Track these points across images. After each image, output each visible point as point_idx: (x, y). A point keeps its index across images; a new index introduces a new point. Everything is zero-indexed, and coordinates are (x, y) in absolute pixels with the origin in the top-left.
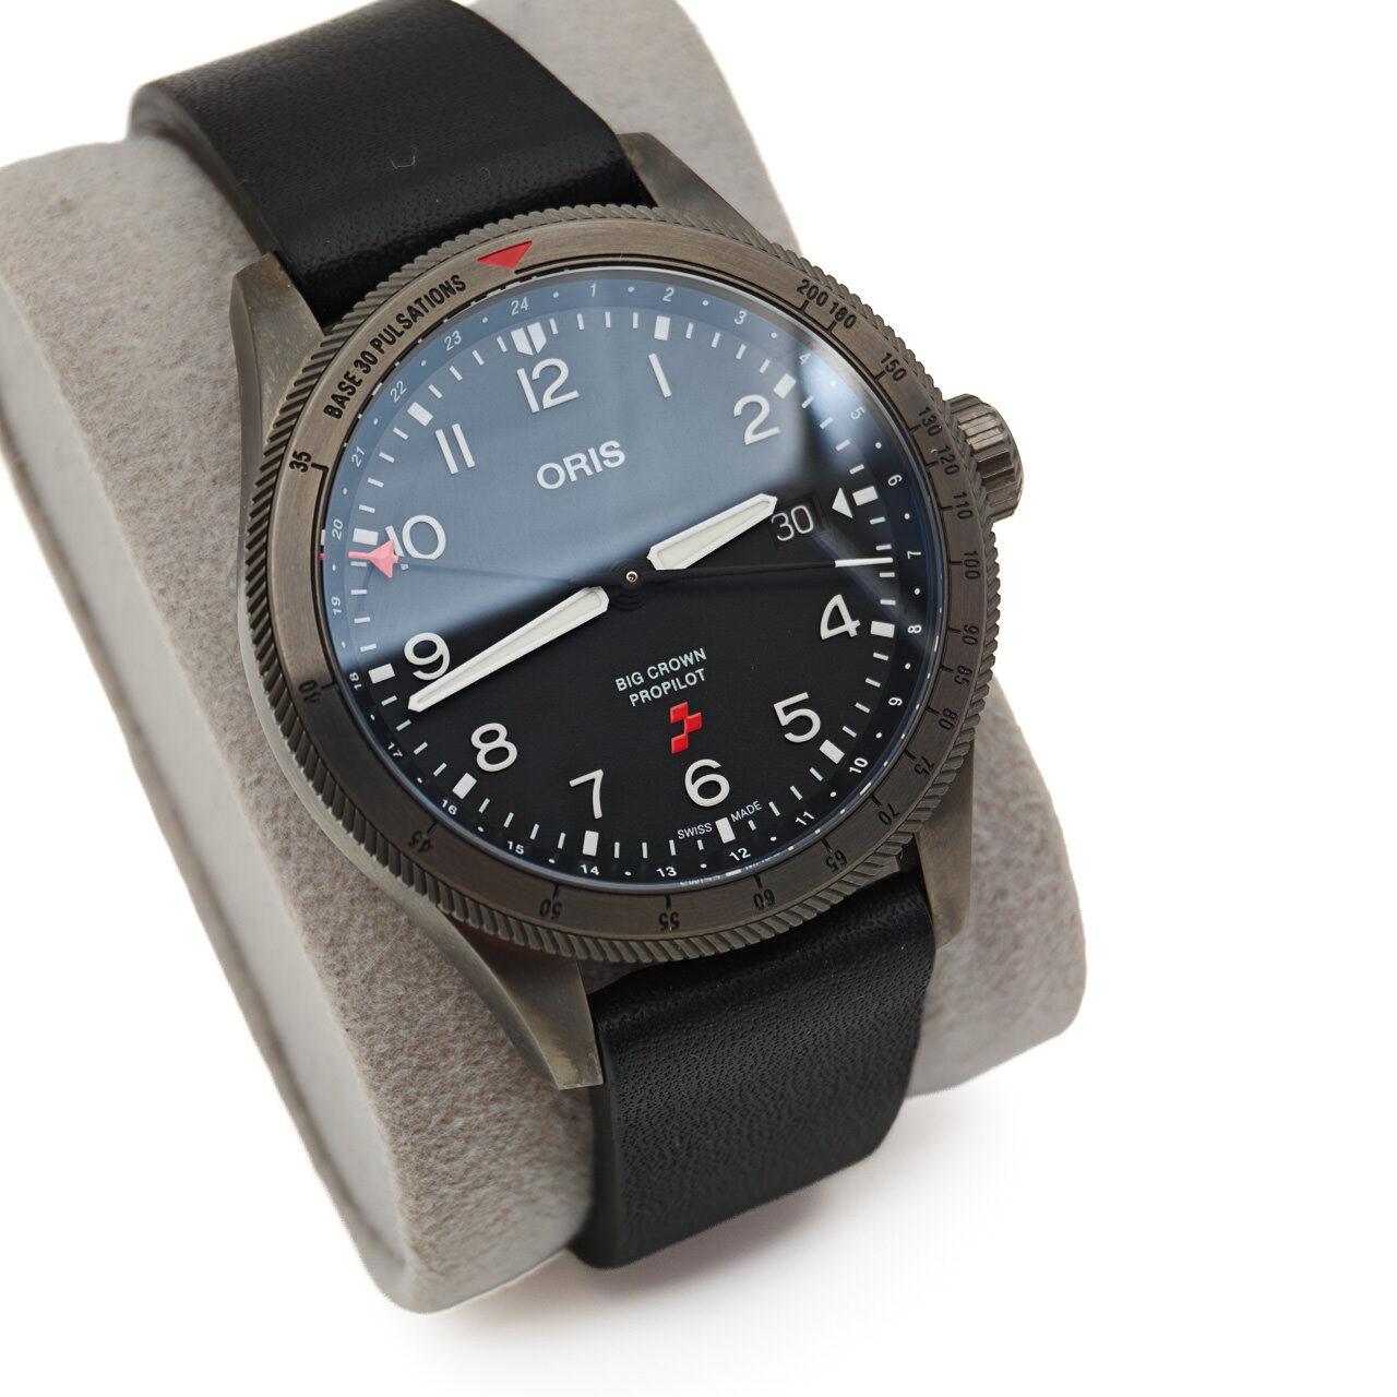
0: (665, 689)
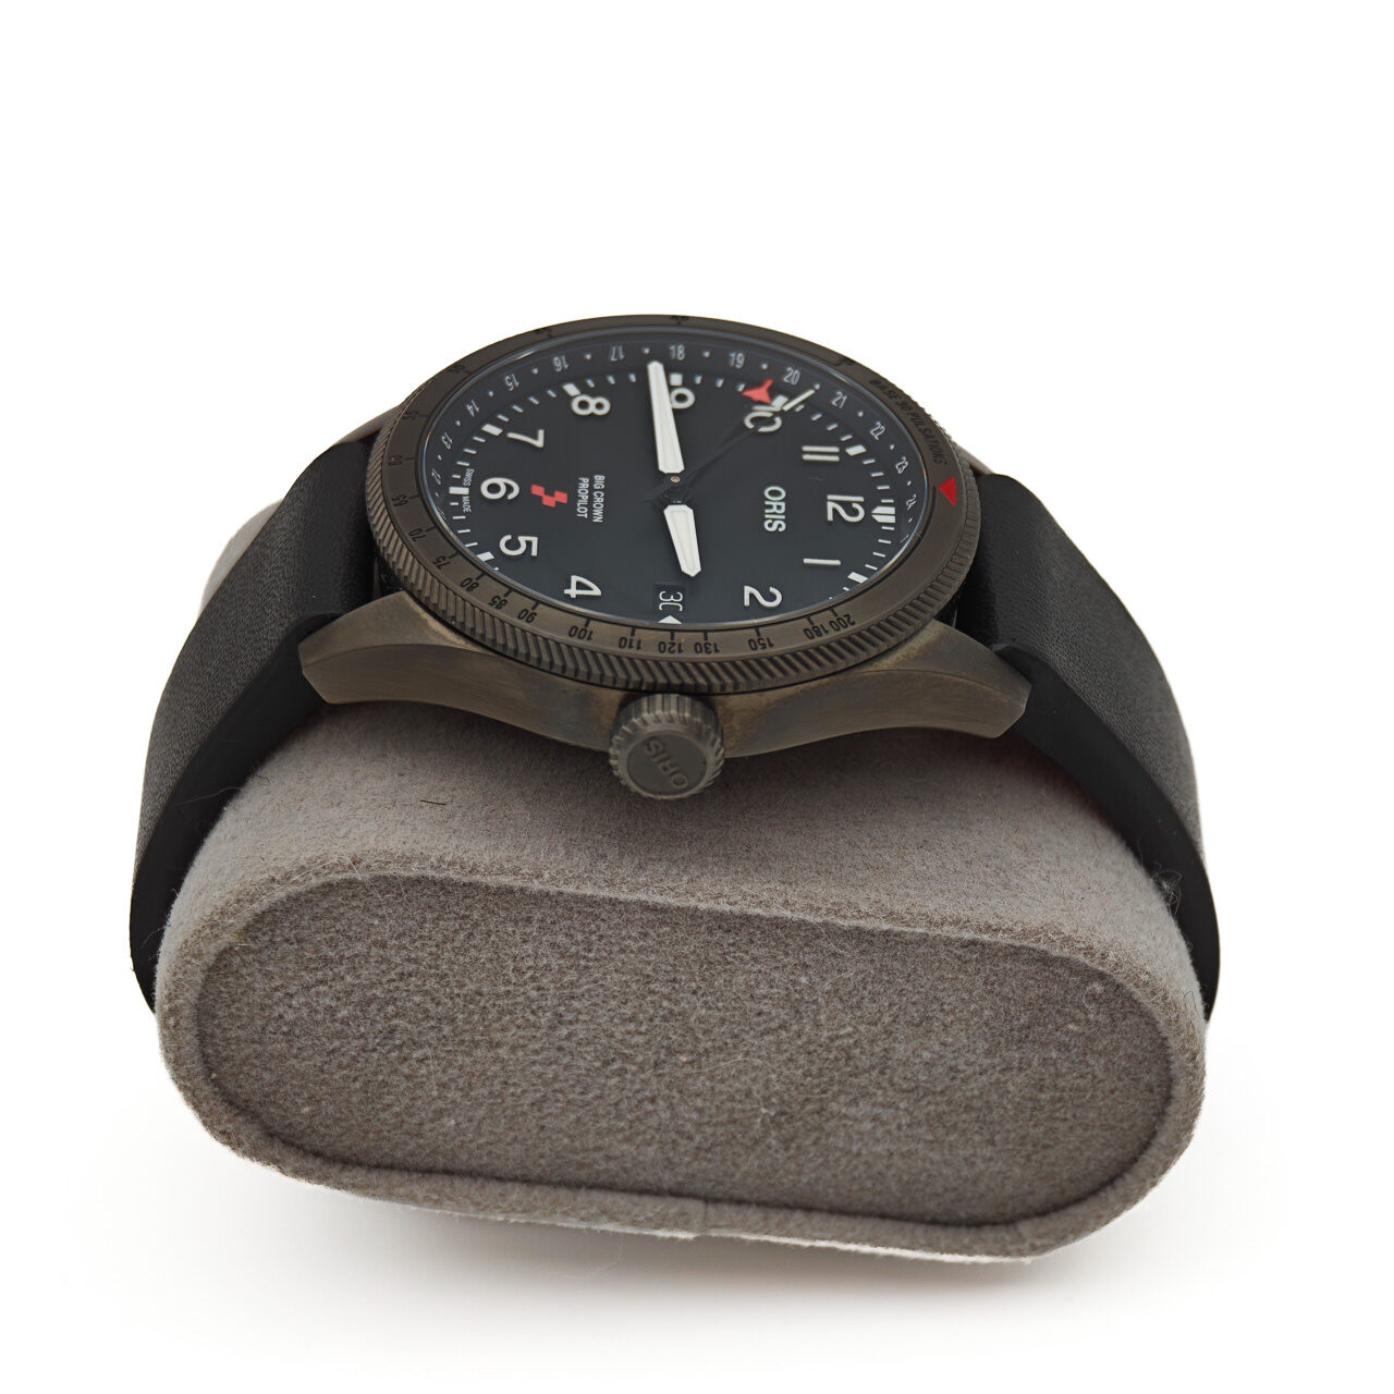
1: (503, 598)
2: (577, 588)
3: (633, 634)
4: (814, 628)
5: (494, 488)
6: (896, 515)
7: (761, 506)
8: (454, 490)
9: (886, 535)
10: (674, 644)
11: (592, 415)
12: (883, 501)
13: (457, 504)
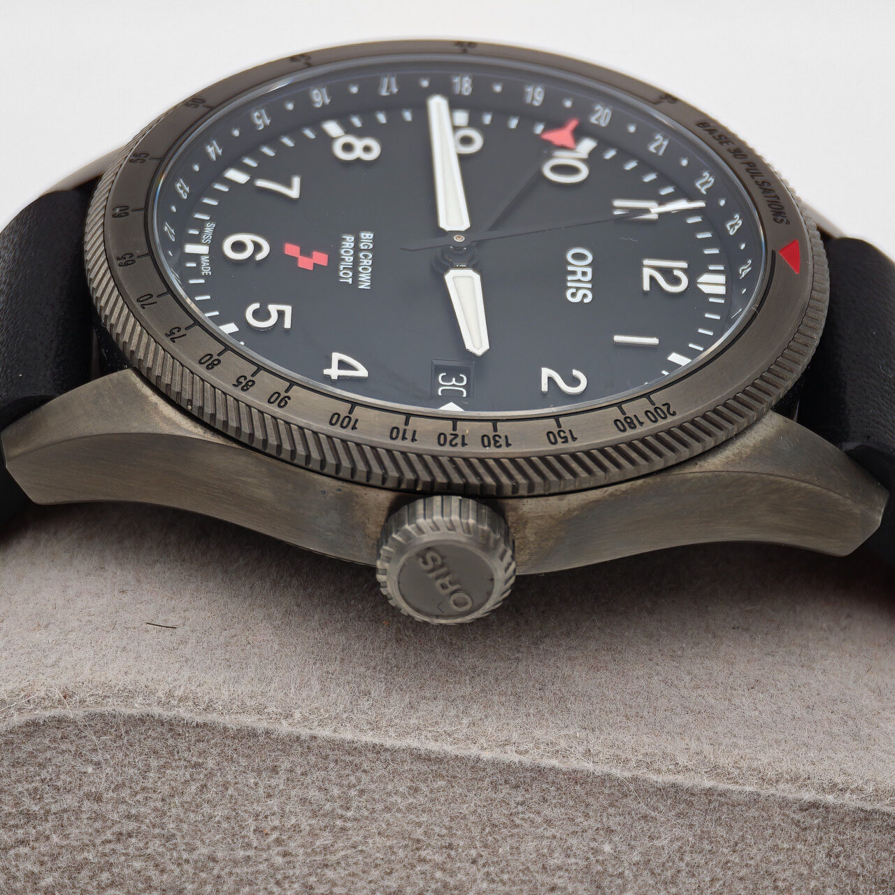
1: (249, 378)
2: (339, 368)
3: (407, 423)
4: (625, 418)
5: (239, 247)
6: (727, 284)
7: (562, 272)
8: (190, 248)
9: (714, 308)
10: (456, 436)
11: (359, 160)
12: (711, 268)
13: (194, 265)
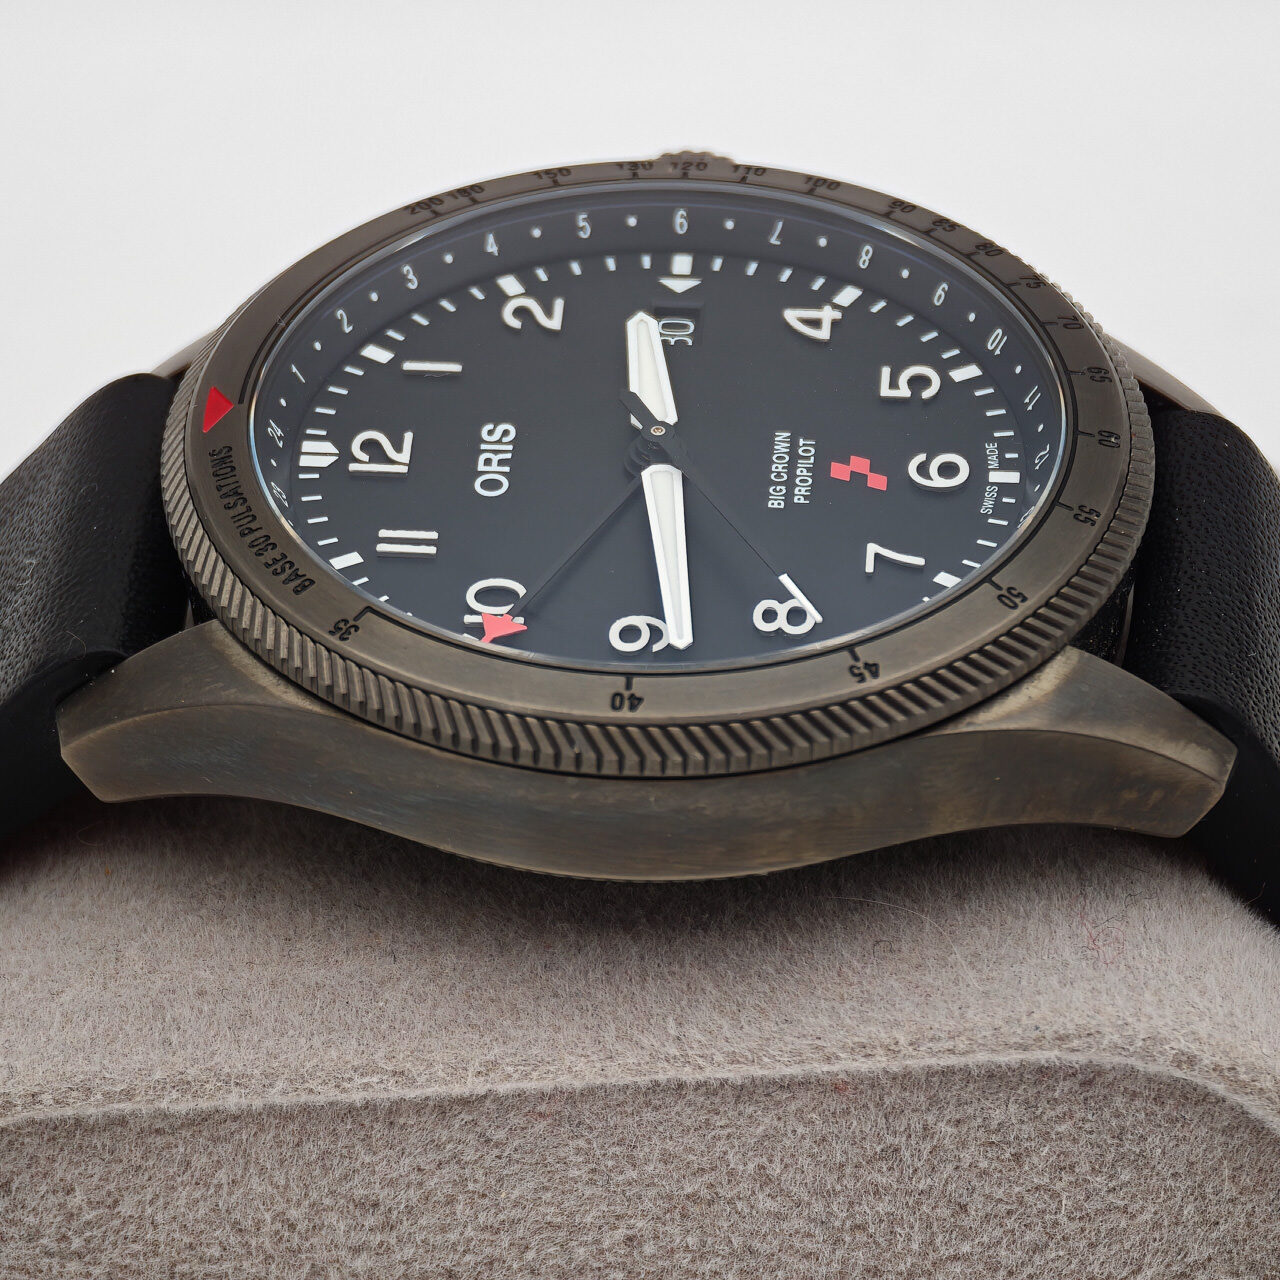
0: (805, 473)
5: (948, 470)
6: (299, 453)
7: (517, 465)
8: (1013, 477)
9: (322, 421)
13: (1008, 456)
